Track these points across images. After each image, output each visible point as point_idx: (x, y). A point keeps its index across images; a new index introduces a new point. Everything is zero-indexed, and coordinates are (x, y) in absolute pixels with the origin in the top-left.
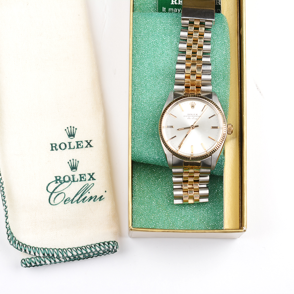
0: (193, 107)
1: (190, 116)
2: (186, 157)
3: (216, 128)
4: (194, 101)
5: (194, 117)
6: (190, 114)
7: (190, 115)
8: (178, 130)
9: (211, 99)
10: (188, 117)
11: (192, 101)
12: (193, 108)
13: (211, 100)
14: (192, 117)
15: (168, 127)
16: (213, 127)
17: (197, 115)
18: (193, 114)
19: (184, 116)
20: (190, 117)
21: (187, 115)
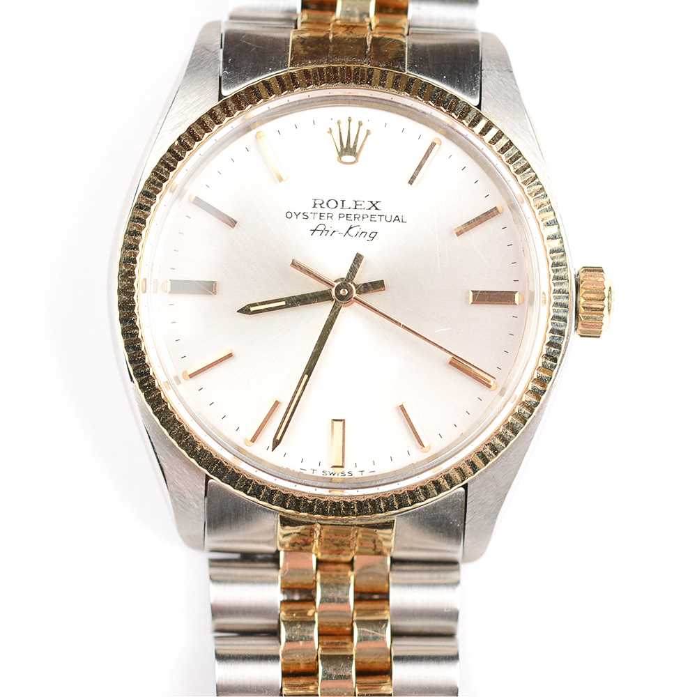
0: (348, 150)
1: (330, 216)
2: (297, 495)
3: (505, 298)
4: (358, 113)
5: (354, 223)
6: (332, 204)
7: (326, 210)
8: (245, 310)
9: (472, 95)
10: (314, 222)
11: (342, 112)
12: (349, 158)
13: (474, 102)
14: (344, 225)
15: (179, 287)
16: (482, 297)
17: (373, 211)
18: (349, 203)
19: (289, 215)
20: (330, 224)
21: (308, 208)
